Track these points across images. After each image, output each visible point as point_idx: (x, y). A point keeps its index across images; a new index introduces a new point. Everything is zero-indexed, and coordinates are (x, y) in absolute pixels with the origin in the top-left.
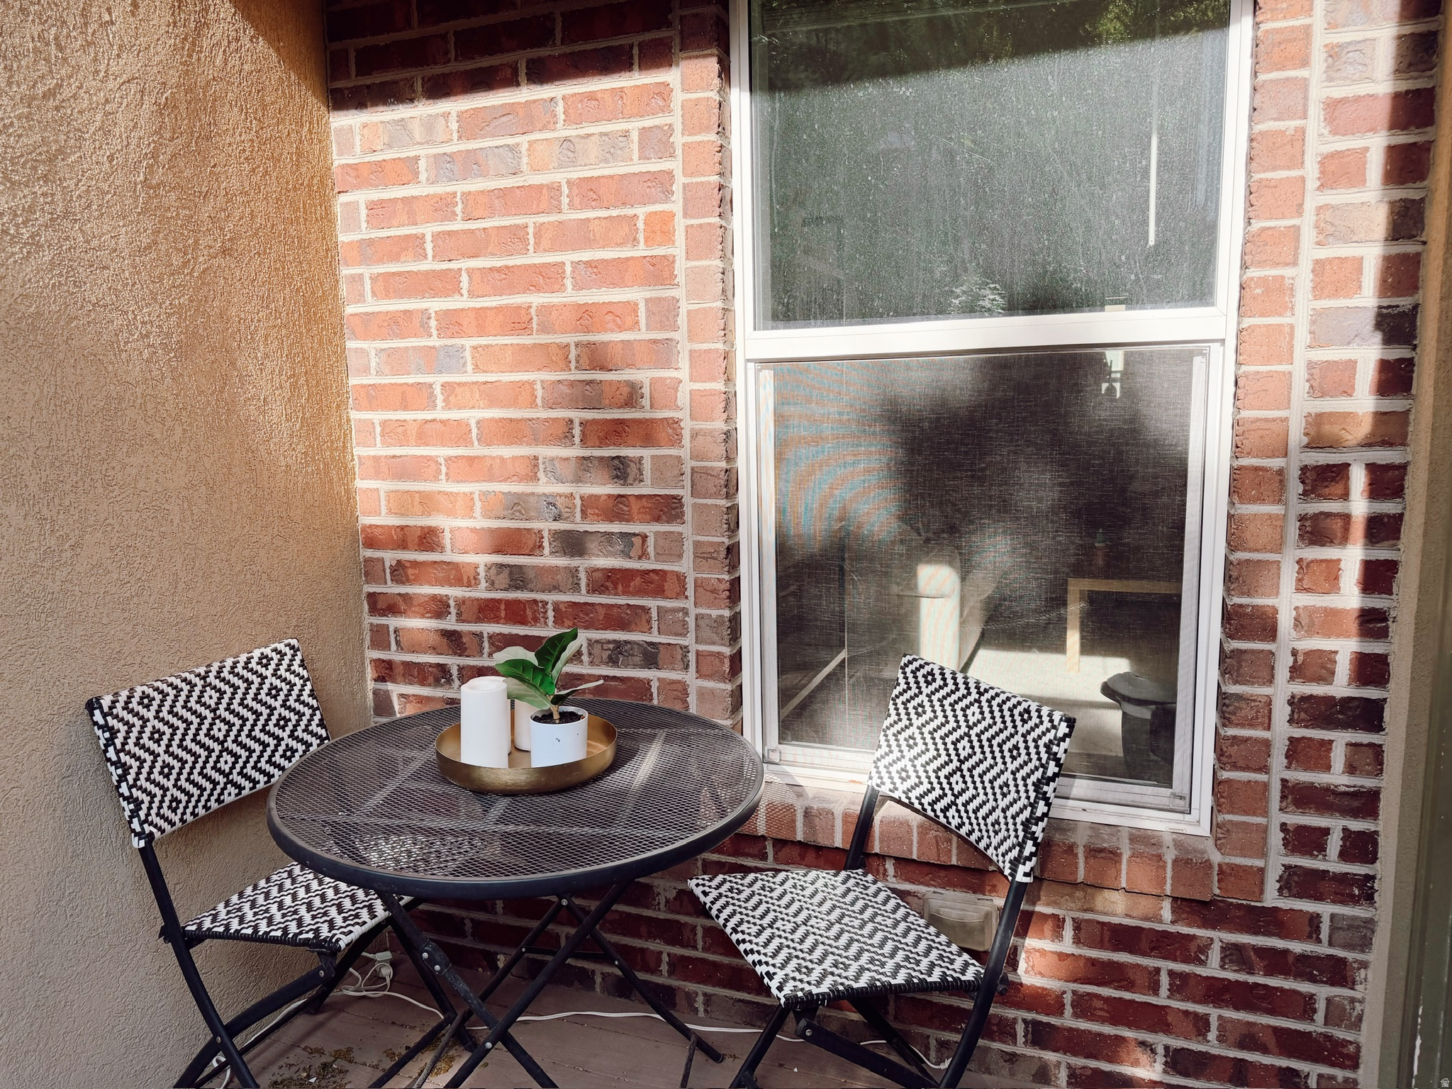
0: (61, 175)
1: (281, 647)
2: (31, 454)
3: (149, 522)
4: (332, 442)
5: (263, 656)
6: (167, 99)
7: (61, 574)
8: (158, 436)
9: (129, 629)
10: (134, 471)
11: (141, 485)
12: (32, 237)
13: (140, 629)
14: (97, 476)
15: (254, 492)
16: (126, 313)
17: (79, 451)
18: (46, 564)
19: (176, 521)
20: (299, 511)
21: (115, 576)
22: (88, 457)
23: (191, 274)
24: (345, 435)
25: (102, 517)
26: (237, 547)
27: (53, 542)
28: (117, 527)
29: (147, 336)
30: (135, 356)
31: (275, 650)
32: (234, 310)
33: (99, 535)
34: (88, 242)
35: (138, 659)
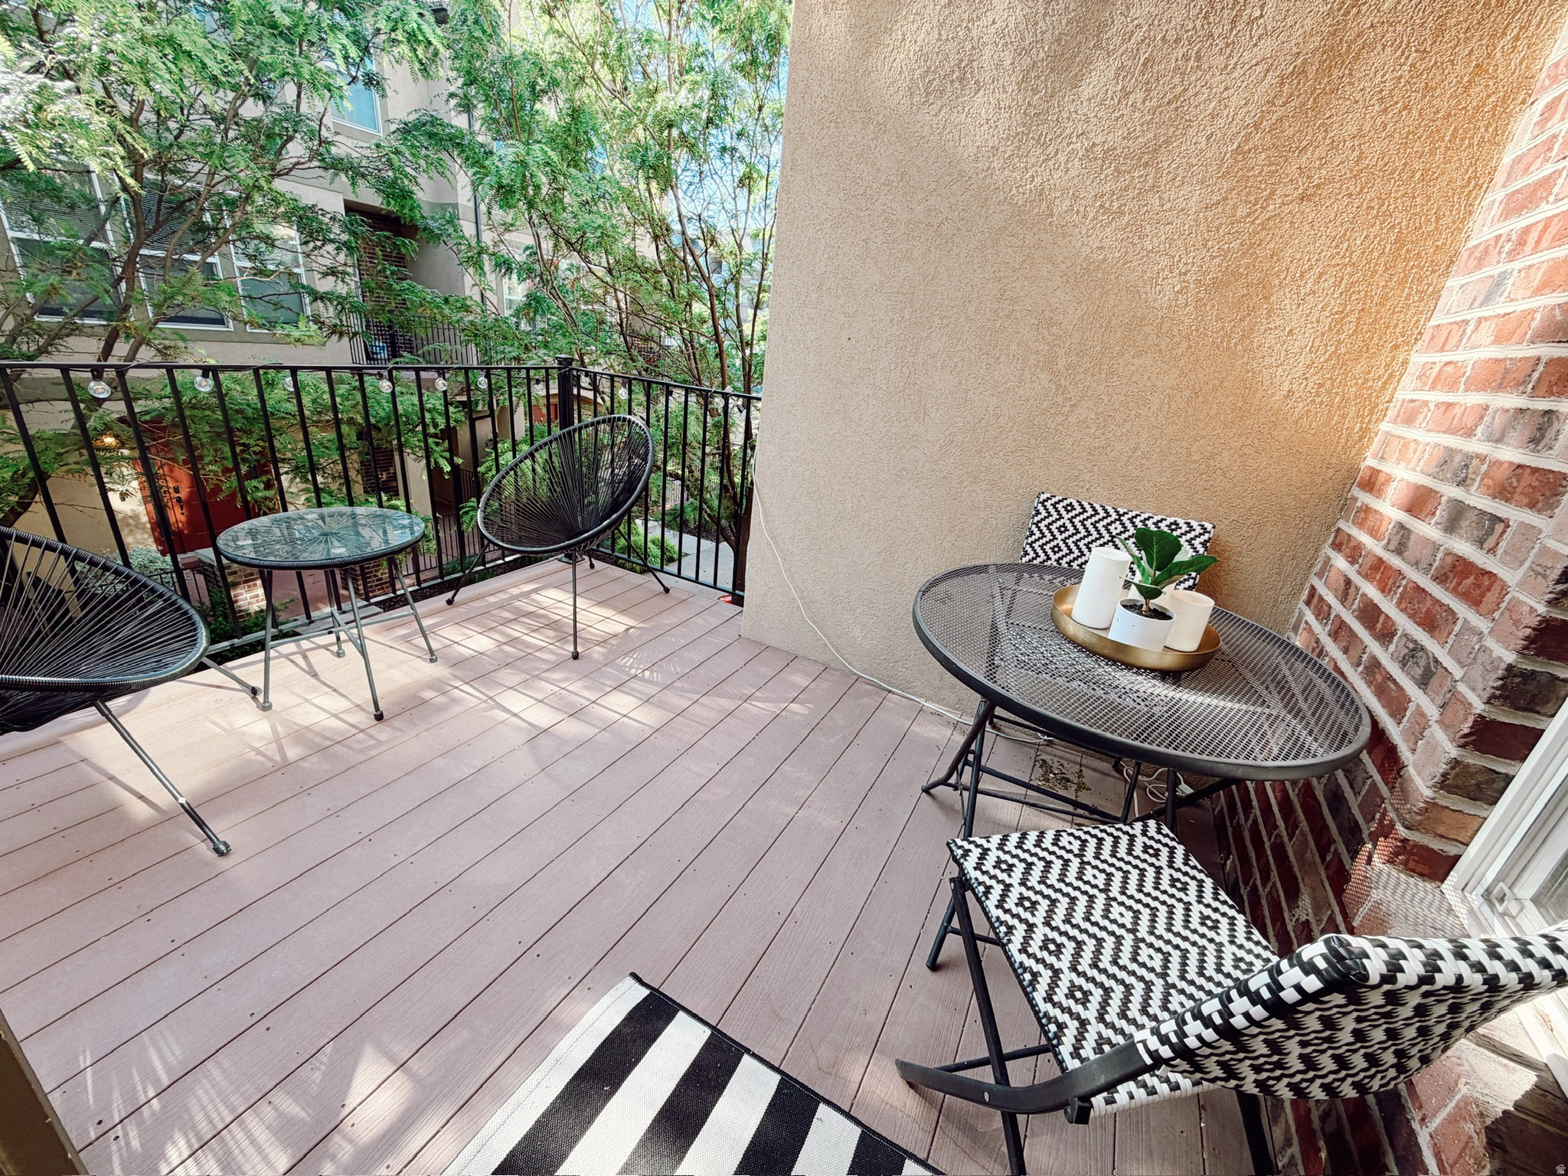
0: (1159, 160)
1: (1195, 524)
2: (1067, 346)
3: (1131, 404)
4: (1366, 380)
5: (1175, 523)
6: (1295, 67)
7: (1060, 419)
8: (1163, 347)
9: (1089, 466)
10: (1134, 368)
11: (1134, 379)
12: (1119, 207)
13: (1096, 469)
14: (1106, 367)
15: (1240, 404)
16: (1173, 257)
17: (1098, 349)
18: (1052, 411)
19: (1154, 408)
20: (1285, 433)
21: (1092, 431)
22: (1103, 354)
23: (1253, 222)
24: (1391, 376)
25: (1098, 393)
26: (1202, 442)
27: (1060, 400)
28: (1106, 401)
29: (1185, 274)
30: (1167, 289)
31: (1188, 524)
32: (1290, 251)
33: (1091, 403)
34: (1162, 205)
35: (1088, 486)
